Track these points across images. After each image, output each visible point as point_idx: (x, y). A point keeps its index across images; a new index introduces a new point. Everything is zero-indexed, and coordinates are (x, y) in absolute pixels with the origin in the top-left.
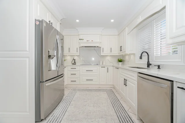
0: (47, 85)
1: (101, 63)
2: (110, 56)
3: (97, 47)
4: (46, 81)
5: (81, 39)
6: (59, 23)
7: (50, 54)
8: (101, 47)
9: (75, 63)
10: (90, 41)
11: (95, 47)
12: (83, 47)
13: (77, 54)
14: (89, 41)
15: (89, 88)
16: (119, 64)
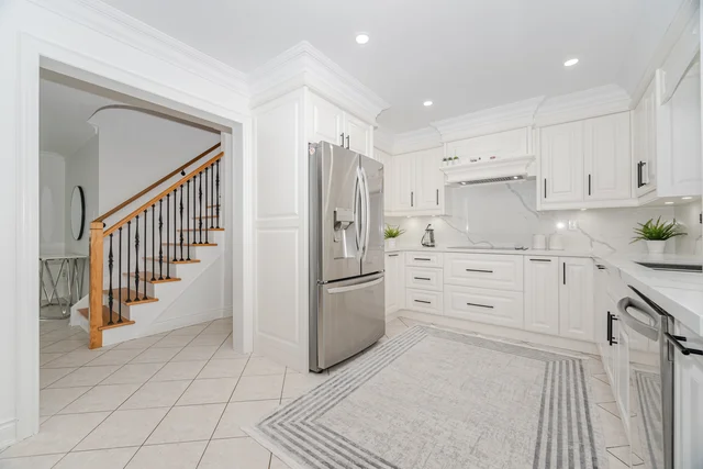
0: (330, 291)
1: (540, 244)
2: (590, 210)
3: (520, 177)
4: (329, 282)
5: (450, 159)
6: (371, 128)
7: (338, 220)
8: (534, 178)
9: (432, 241)
10: (486, 159)
11: (509, 178)
12: (460, 183)
13: (439, 213)
14: (479, 161)
15: (476, 333)
16: (647, 250)
